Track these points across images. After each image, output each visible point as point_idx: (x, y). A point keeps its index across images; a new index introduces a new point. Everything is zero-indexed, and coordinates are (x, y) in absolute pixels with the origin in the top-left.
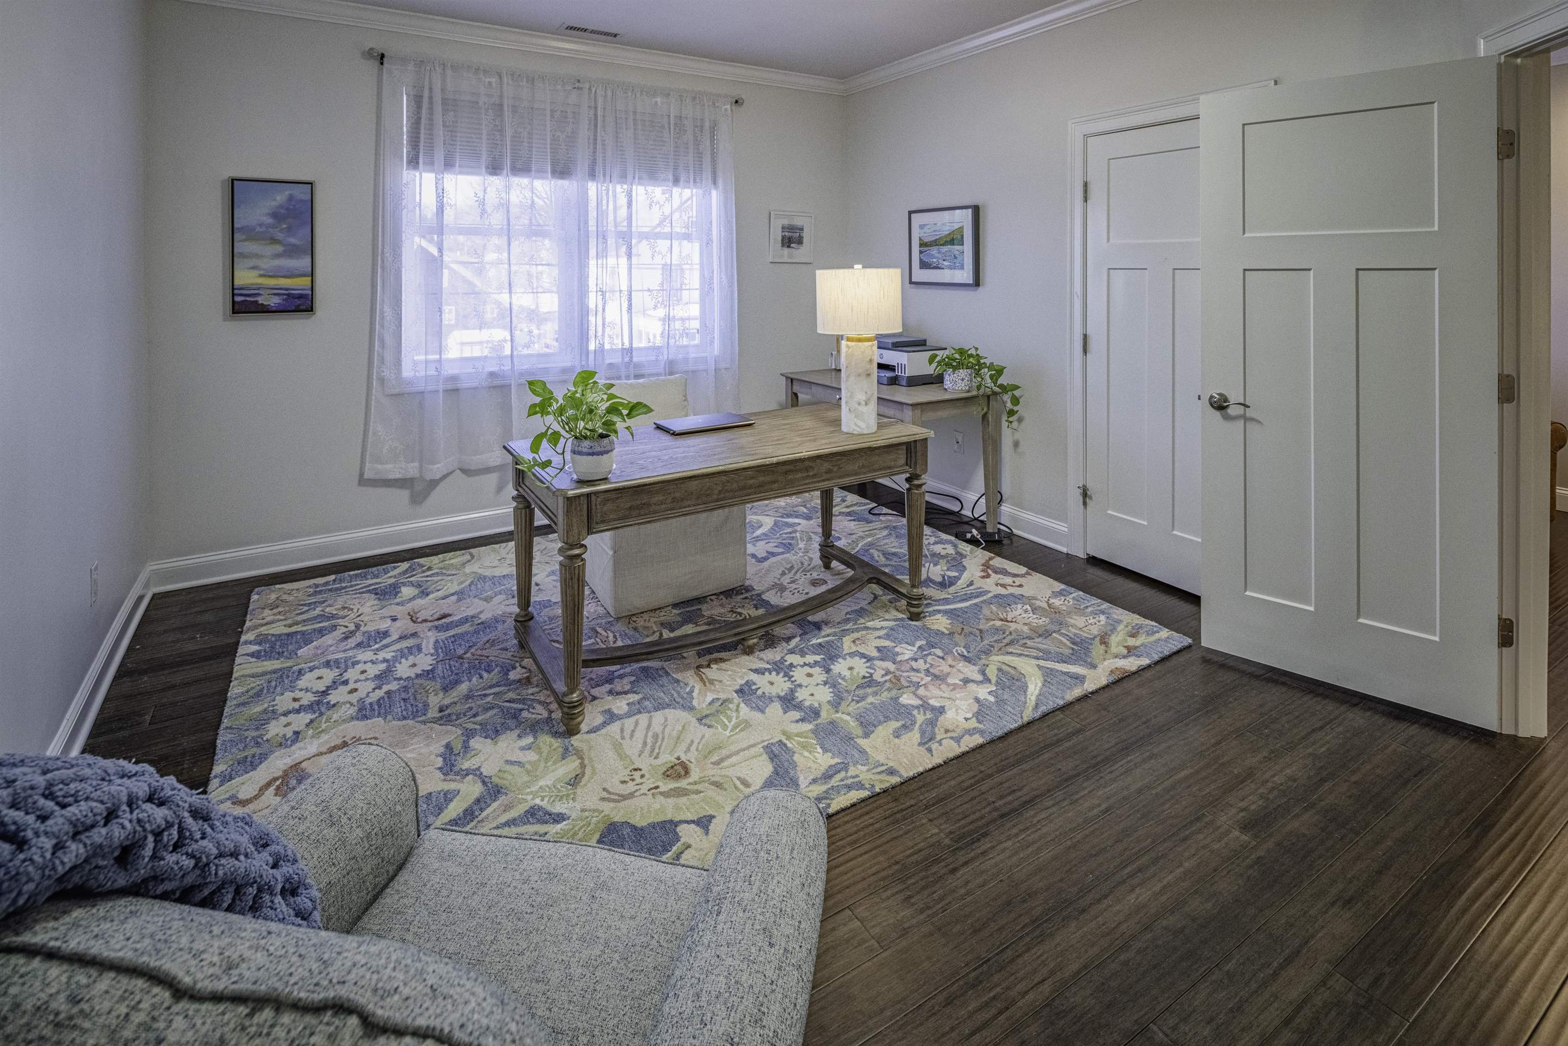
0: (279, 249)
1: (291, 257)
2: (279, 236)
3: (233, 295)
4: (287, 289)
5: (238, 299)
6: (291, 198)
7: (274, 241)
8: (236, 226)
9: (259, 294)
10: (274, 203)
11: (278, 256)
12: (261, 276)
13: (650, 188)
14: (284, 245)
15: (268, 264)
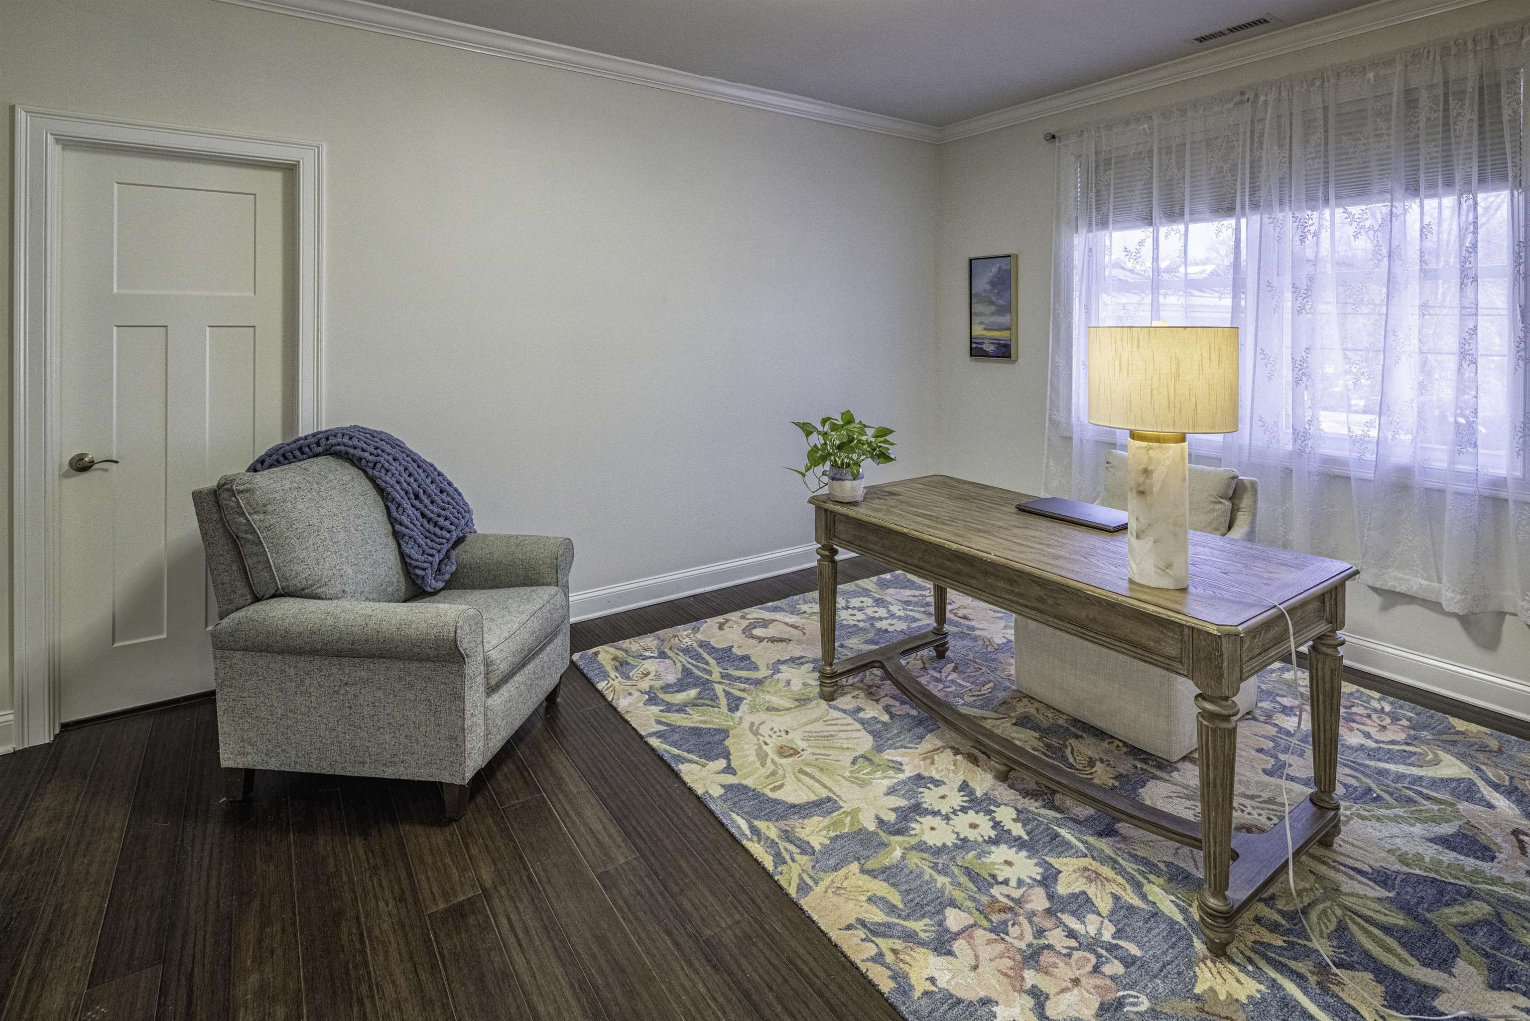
0: (993, 308)
1: (1000, 315)
2: (994, 299)
3: (971, 342)
4: (998, 340)
5: (974, 346)
6: (1000, 269)
7: (992, 303)
8: (973, 292)
9: (983, 343)
10: (991, 274)
11: (993, 314)
12: (985, 329)
13: (1355, 210)
14: (996, 306)
15: (988, 320)
